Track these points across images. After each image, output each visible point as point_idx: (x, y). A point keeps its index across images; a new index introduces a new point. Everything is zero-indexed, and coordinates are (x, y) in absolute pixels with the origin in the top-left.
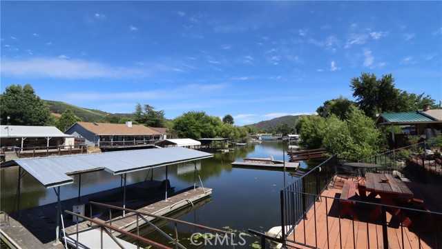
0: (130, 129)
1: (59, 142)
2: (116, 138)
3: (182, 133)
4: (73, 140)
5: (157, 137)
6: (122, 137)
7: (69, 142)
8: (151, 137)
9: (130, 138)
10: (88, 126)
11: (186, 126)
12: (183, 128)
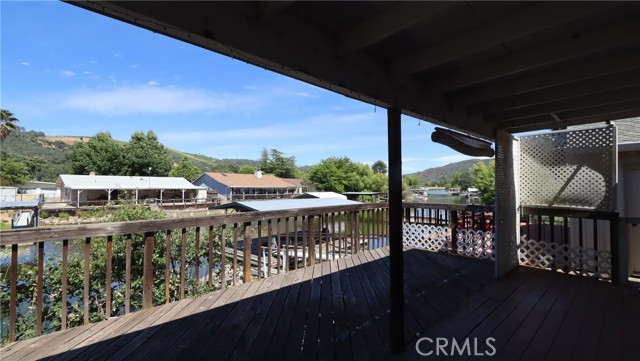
0: (260, 180)
1: (192, 195)
2: (247, 191)
3: (320, 186)
4: (205, 192)
5: (292, 190)
6: (254, 190)
7: (202, 195)
8: (284, 190)
9: (262, 191)
10: (217, 176)
11: (325, 177)
12: (321, 179)
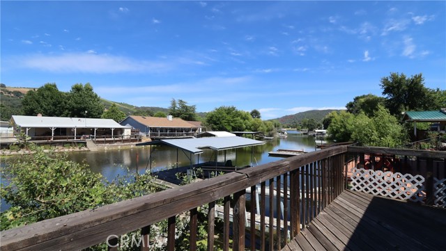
0: (171, 122)
1: (119, 132)
2: (162, 130)
4: (130, 130)
5: (195, 130)
6: (166, 129)
7: (127, 132)
8: (189, 130)
9: (172, 130)
